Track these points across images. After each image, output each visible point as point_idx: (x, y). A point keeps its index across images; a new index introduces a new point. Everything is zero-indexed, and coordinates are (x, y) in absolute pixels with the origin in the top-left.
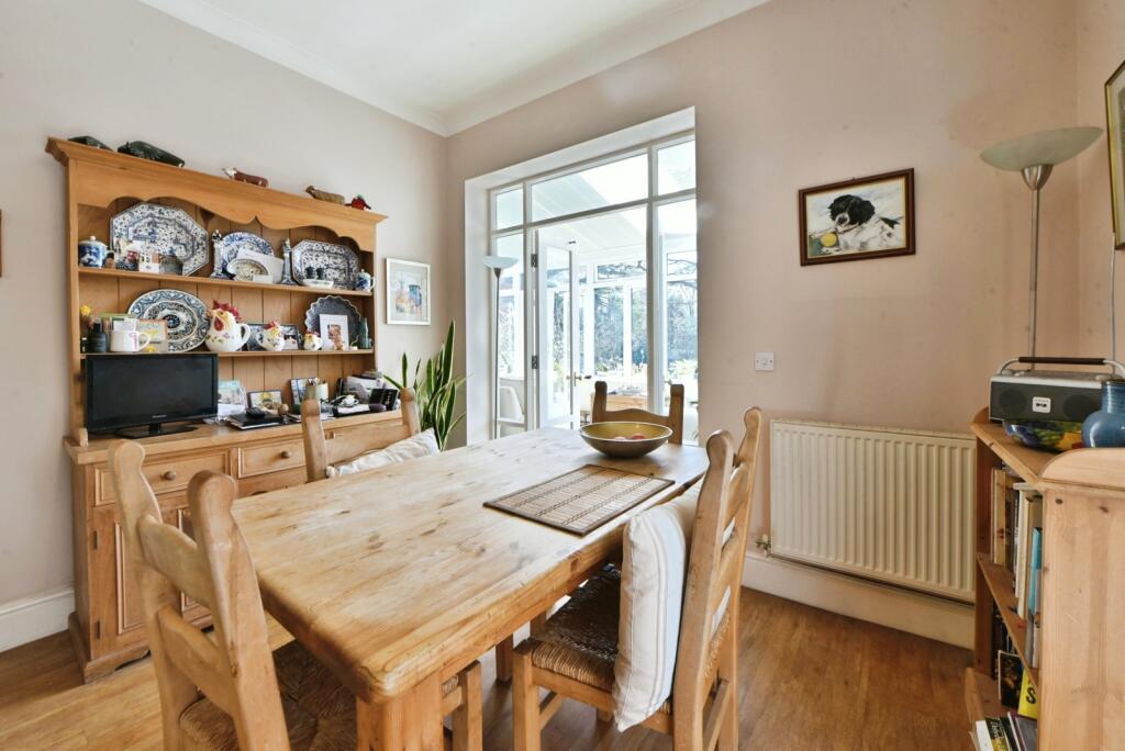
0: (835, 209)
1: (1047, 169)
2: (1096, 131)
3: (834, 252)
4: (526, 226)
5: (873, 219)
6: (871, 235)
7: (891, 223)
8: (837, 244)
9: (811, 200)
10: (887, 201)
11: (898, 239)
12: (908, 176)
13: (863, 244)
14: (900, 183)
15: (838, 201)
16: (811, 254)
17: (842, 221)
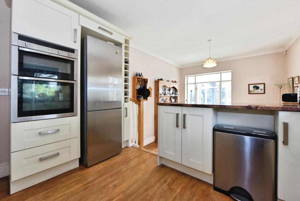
0: (254, 87)
1: (281, 87)
2: (287, 84)
3: (254, 93)
4: (195, 83)
5: (259, 89)
6: (259, 91)
7: (262, 90)
8: (254, 92)
9: (250, 86)
10: (261, 87)
11: (263, 92)
12: (264, 84)
13: (258, 92)
14: (263, 85)
15: (254, 86)
16: (250, 93)
17: (255, 89)
